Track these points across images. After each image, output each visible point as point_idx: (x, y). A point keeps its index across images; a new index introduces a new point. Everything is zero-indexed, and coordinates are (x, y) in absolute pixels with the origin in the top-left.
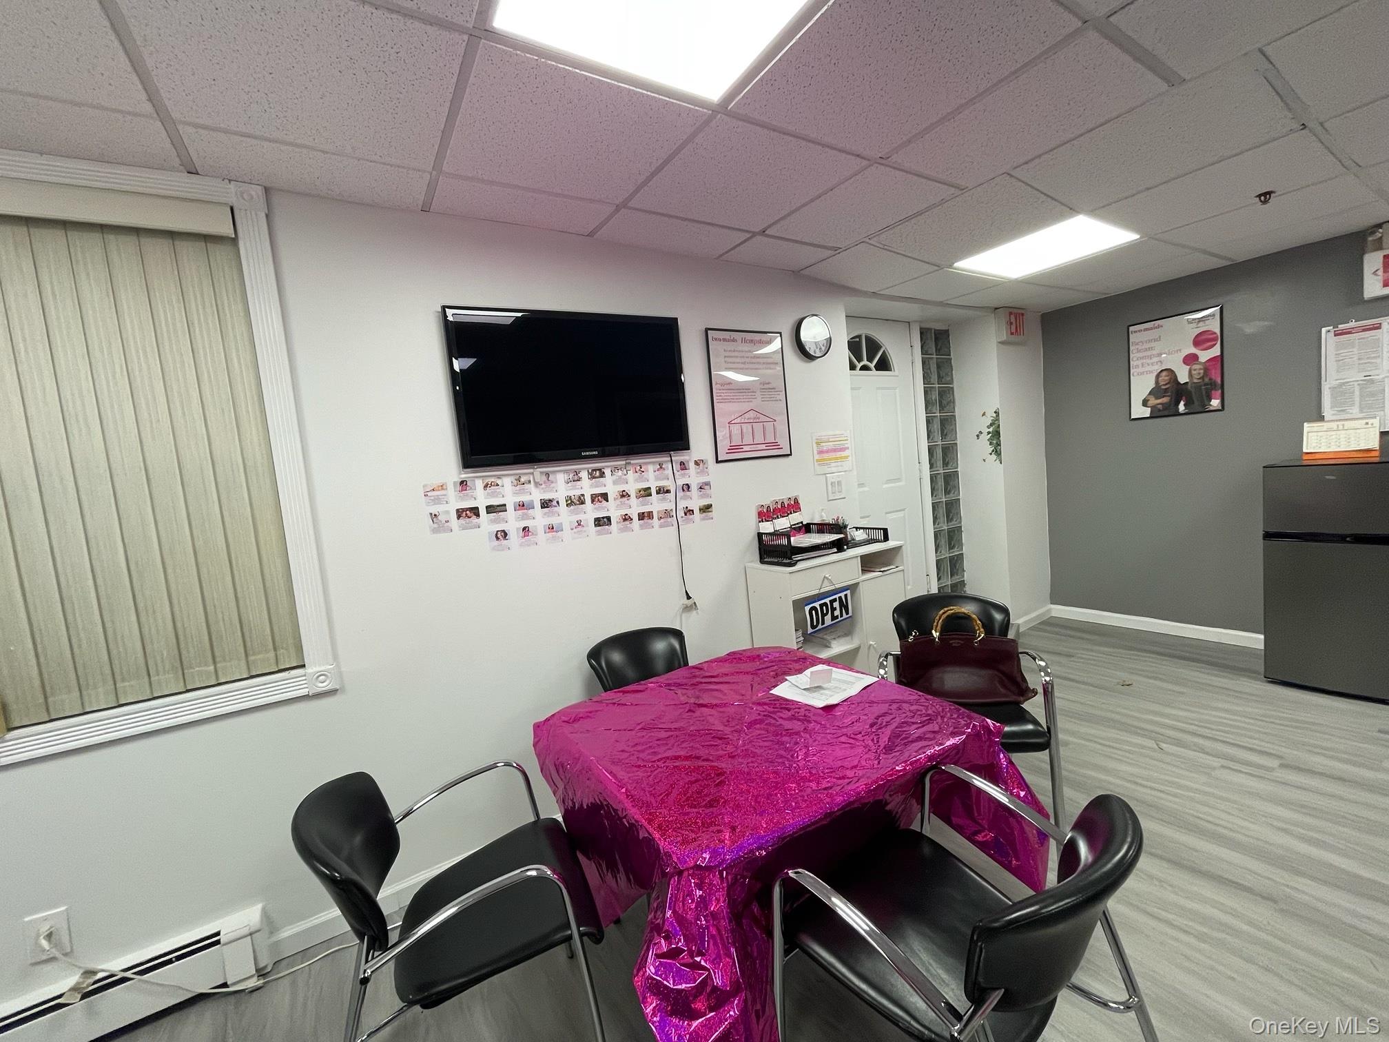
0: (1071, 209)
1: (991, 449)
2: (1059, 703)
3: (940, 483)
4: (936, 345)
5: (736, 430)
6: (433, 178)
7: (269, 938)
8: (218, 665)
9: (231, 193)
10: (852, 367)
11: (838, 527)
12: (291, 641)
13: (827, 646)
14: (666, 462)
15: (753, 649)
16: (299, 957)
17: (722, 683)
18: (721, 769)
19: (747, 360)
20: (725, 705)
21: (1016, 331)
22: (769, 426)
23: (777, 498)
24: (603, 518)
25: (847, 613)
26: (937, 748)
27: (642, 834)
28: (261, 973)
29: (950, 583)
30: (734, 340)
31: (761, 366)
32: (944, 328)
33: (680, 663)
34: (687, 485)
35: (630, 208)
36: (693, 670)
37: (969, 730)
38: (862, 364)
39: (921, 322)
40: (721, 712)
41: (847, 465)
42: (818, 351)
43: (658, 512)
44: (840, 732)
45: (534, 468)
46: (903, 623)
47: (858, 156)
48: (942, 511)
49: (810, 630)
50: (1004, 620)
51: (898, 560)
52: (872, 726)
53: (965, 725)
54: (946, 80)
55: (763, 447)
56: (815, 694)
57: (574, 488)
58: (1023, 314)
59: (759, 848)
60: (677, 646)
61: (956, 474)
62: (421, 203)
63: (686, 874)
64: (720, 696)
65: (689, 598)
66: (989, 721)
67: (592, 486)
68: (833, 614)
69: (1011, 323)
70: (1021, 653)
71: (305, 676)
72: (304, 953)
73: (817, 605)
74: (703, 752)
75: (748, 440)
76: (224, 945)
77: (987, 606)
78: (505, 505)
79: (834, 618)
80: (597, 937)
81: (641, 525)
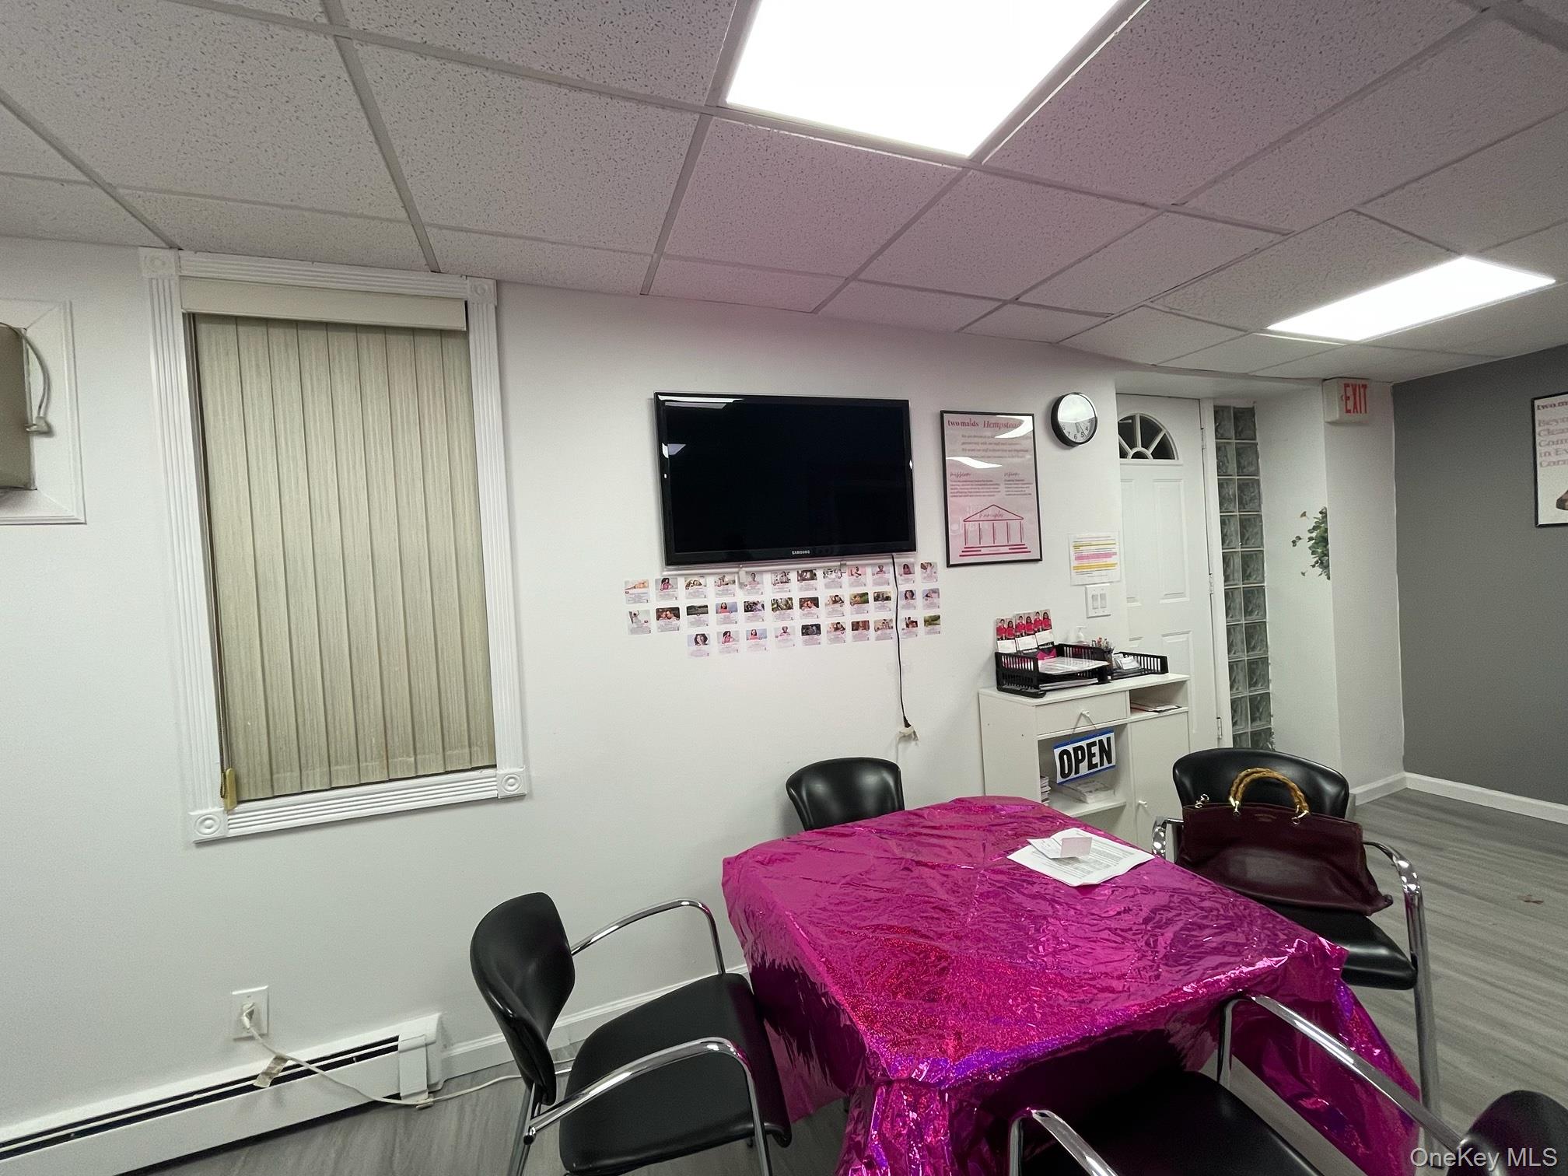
0: (1448, 250)
1: (1313, 559)
2: (1429, 918)
3: (1237, 601)
4: (1236, 427)
5: (972, 527)
6: (654, 261)
7: (442, 1052)
8: (419, 757)
9: (466, 288)
10: (1123, 454)
11: (1099, 652)
12: (485, 739)
13: (1081, 800)
14: (887, 564)
15: (984, 798)
16: (469, 1078)
17: (946, 837)
18: (944, 951)
19: (990, 447)
20: (951, 867)
21: (1355, 407)
22: (1015, 525)
23: (1021, 612)
24: (812, 626)
25: (1109, 761)
26: (1245, 969)
27: (844, 1021)
28: (432, 1090)
29: (1250, 730)
30: (975, 424)
31: (1004, 454)
32: (1250, 406)
33: (893, 803)
34: (911, 591)
35: (860, 280)
36: (912, 817)
37: (1293, 950)
38: (1135, 450)
39: (1214, 398)
40: (945, 875)
41: (1114, 574)
42: (1079, 435)
43: (875, 622)
44: (1102, 924)
45: (739, 567)
46: (1187, 782)
47: (1143, 204)
48: (1240, 636)
49: (1059, 779)
50: (1338, 796)
51: (1180, 699)
52: (1146, 921)
53: (1285, 941)
54: (1271, 103)
55: (1006, 549)
56: (1068, 868)
57: (782, 590)
58: (1365, 387)
59: (992, 1070)
60: (891, 783)
61: (1262, 589)
62: (640, 286)
63: (896, 1086)
64: (944, 853)
65: (907, 725)
66: (1323, 940)
67: (801, 589)
68: (1090, 761)
69: (1348, 398)
70: (1368, 843)
71: (495, 777)
72: (475, 1076)
73: (1070, 748)
74: (921, 926)
75: (987, 540)
76: (400, 1052)
77: (1312, 772)
78: (707, 607)
79: (1091, 766)
80: (784, 1138)
81: (854, 637)
